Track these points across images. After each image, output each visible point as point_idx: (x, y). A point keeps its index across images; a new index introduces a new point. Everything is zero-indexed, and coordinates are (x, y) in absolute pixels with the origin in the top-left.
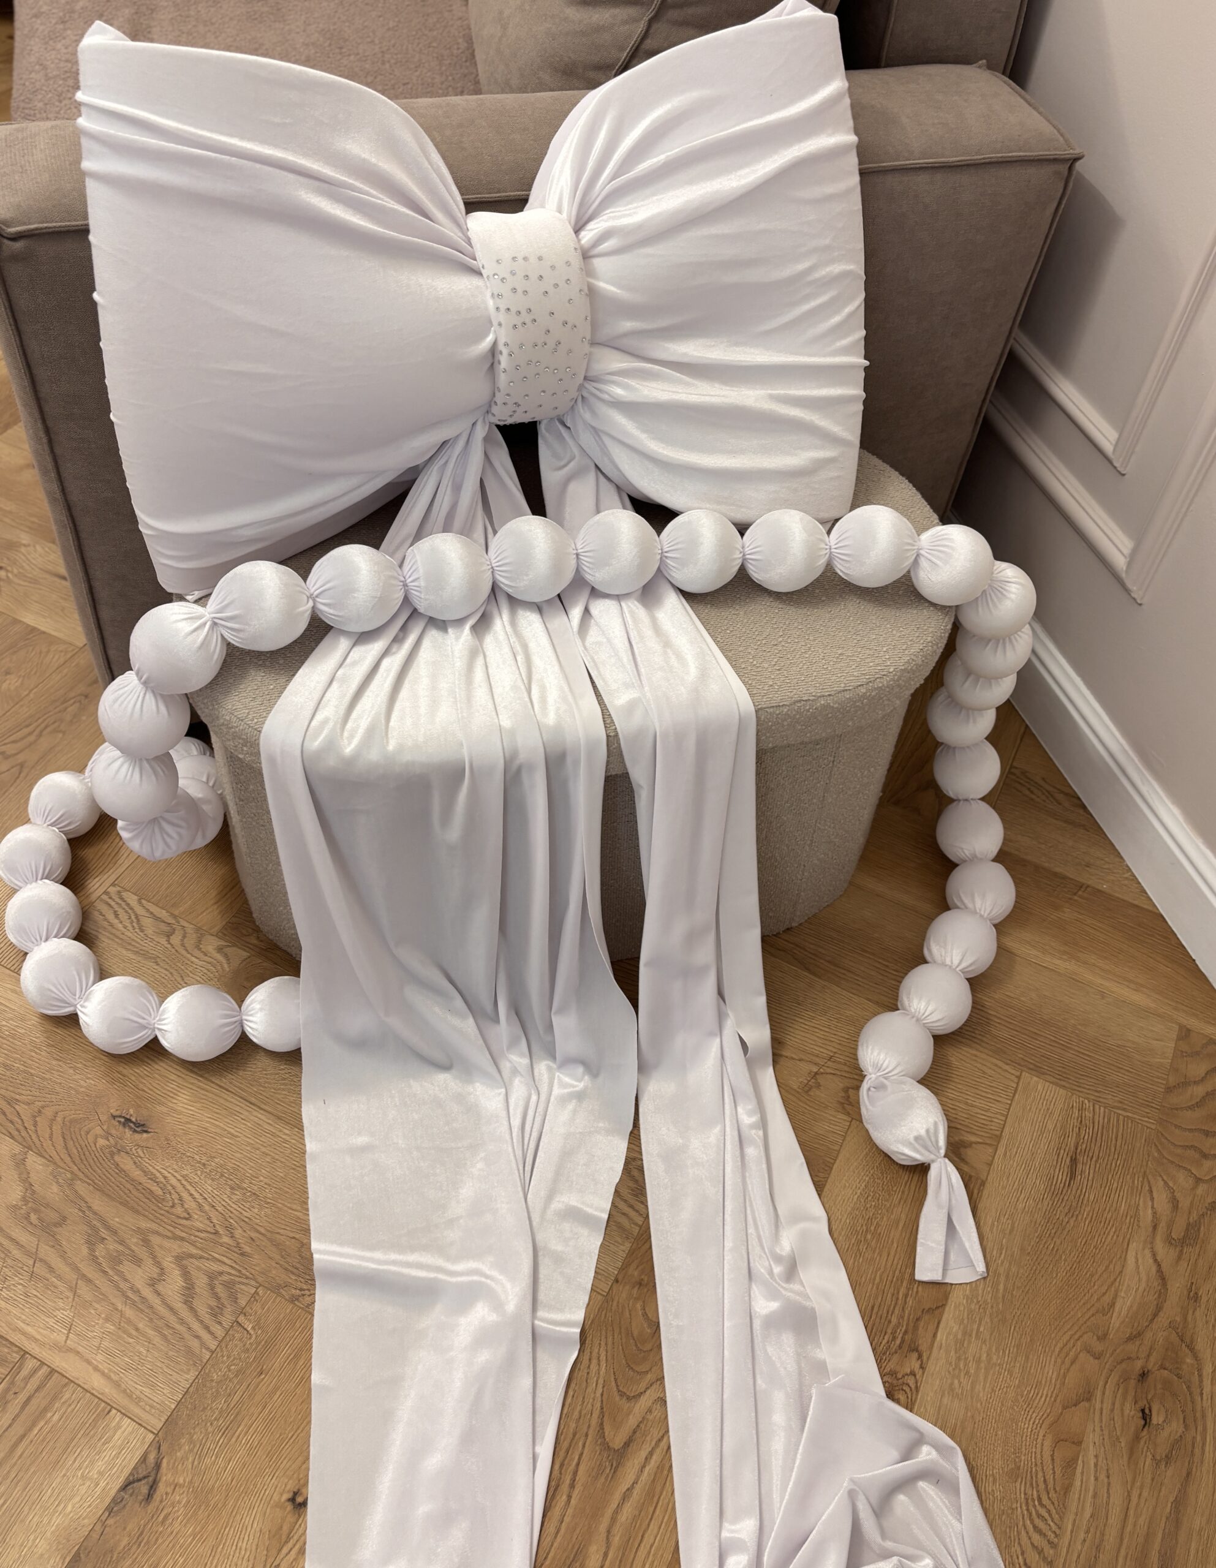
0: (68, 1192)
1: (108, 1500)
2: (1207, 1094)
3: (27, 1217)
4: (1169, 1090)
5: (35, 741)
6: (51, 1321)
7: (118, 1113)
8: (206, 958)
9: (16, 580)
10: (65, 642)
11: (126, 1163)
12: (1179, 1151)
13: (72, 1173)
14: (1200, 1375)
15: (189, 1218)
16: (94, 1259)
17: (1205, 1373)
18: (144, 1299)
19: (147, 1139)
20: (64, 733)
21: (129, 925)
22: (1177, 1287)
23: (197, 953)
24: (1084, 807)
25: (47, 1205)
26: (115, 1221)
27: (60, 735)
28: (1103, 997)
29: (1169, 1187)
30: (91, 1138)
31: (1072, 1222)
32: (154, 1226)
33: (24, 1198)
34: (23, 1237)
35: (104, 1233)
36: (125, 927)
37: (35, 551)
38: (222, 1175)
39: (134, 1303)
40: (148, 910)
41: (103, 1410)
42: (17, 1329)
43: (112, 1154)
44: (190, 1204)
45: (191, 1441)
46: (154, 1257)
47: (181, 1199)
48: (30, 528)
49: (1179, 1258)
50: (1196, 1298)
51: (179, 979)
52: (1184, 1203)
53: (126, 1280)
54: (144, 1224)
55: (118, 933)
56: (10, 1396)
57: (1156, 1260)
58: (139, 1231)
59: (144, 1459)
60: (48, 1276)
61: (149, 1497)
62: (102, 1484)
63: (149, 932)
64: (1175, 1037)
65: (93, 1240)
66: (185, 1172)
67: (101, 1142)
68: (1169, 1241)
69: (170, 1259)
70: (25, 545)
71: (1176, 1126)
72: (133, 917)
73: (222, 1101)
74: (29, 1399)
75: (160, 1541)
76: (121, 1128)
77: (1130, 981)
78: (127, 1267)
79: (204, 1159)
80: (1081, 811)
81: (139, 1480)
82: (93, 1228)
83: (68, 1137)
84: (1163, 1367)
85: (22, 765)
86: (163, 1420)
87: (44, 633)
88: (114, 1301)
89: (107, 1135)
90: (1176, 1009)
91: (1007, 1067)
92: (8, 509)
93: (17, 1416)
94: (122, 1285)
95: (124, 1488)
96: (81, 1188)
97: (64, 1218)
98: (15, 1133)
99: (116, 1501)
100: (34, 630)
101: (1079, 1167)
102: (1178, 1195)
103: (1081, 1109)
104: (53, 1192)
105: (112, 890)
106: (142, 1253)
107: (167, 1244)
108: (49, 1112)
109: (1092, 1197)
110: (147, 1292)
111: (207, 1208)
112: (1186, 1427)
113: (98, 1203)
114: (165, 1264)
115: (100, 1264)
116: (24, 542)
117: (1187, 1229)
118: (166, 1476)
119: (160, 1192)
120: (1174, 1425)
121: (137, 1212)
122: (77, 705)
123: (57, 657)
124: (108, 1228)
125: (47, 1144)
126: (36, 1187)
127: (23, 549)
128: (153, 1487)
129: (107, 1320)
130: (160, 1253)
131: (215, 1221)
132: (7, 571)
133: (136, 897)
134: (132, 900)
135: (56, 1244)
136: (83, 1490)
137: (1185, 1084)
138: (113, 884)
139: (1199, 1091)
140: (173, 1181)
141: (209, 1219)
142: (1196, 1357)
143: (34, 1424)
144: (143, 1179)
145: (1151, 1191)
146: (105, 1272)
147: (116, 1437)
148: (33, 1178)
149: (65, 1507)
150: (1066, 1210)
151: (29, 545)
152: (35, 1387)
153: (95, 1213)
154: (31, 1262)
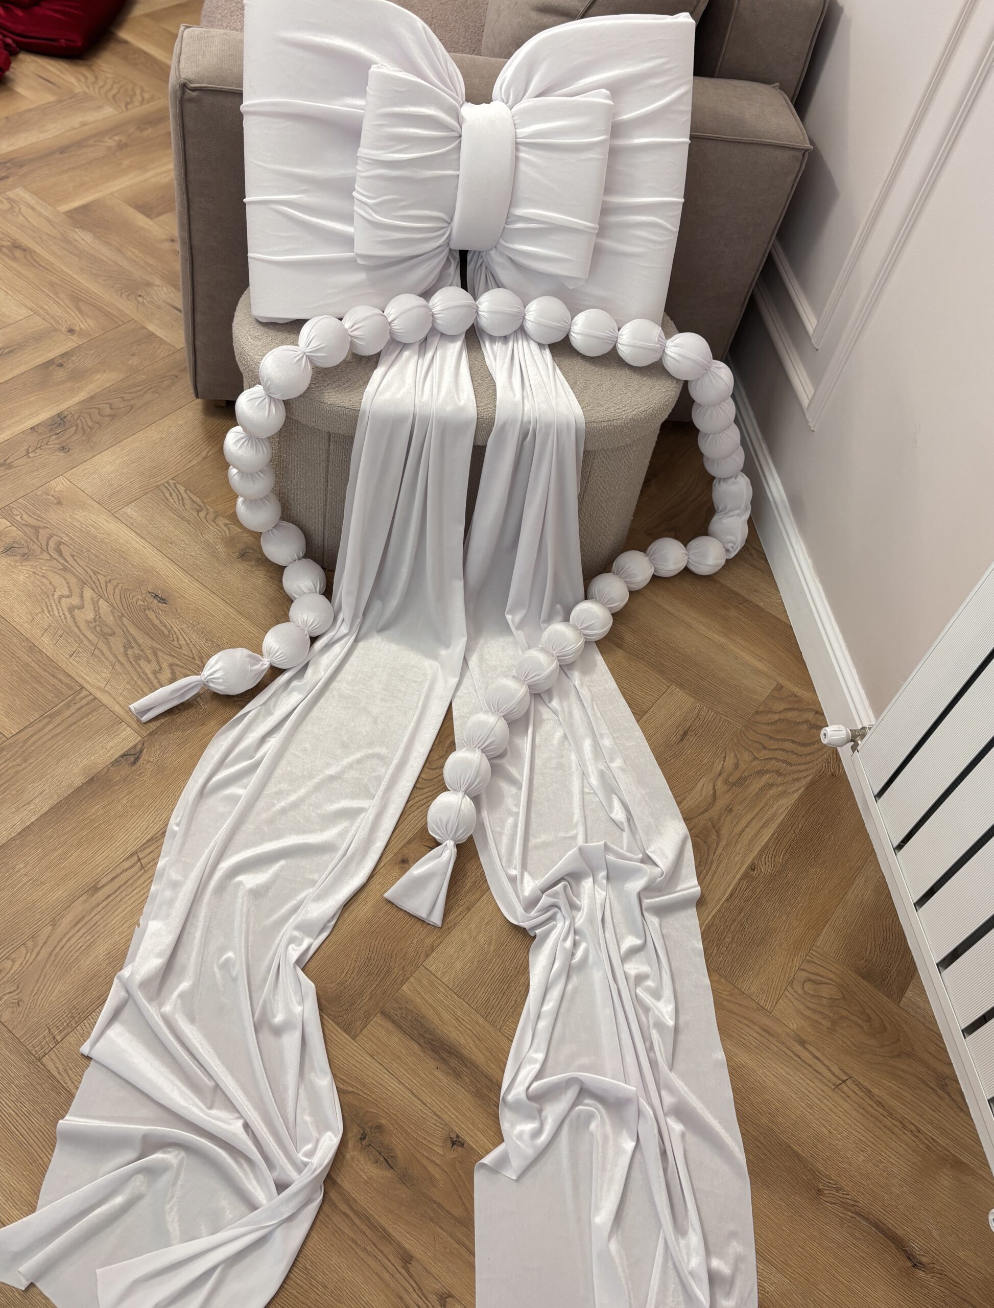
0: (118, 621)
1: (113, 759)
2: (779, 719)
3: (95, 628)
4: (757, 713)
5: (142, 395)
6: (99, 677)
7: (152, 591)
8: (217, 527)
9: (148, 305)
10: (170, 345)
11: (152, 615)
12: (750, 742)
13: (122, 614)
14: (717, 845)
15: (181, 648)
16: (127, 655)
17: (720, 845)
18: (149, 679)
19: (165, 607)
20: (160, 394)
21: (178, 503)
22: (721, 803)
23: (212, 523)
24: (766, 560)
25: (107, 625)
26: (140, 641)
27: (158, 395)
28: (736, 659)
29: (737, 757)
30: (135, 599)
31: (672, 761)
32: (161, 648)
33: (95, 620)
34: (91, 636)
35: (134, 644)
36: (175, 502)
37: (163, 290)
38: (203, 633)
39: (143, 679)
40: (189, 496)
41: (119, 721)
42: (80, 676)
43: (145, 609)
44: (182, 642)
45: (160, 745)
46: (158, 661)
47: (178, 638)
48: (162, 276)
49: (728, 791)
50: (731, 811)
51: (200, 535)
52: (743, 766)
53: (141, 668)
54: (156, 645)
55: (170, 505)
56: (72, 704)
57: (714, 789)
58: (152, 648)
59: (135, 746)
60: (101, 657)
61: (134, 763)
62: (111, 752)
63: (188, 507)
64: (772, 687)
65: (127, 646)
66: (183, 627)
67: (140, 602)
68: (726, 782)
69: (166, 664)
70: (157, 286)
71: (753, 730)
72: (180, 498)
73: (211, 598)
74: (82, 707)
75: (136, 782)
76: (152, 598)
77: (757, 655)
78: (142, 663)
79: (194, 623)
80: (764, 562)
81: (130, 755)
82: (128, 641)
83: (123, 596)
85: (132, 407)
86: (148, 732)
87: (159, 337)
88: (133, 675)
89: (144, 600)
90: (779, 674)
91: (664, 681)
92: (151, 263)
93: (74, 713)
94: (139, 669)
95: (123, 756)
96: (125, 620)
97: (114, 633)
98: (94, 587)
99: (116, 761)
100: (153, 334)
101: (688, 737)
102: (739, 762)
103: (700, 710)
104: (110, 620)
105: (171, 482)
106: (152, 657)
107: (165, 657)
108: (114, 582)
109: (689, 752)
110: (151, 676)
111: (191, 646)
113: (132, 630)
114: (163, 666)
115: (128, 658)
116: (157, 284)
117: (739, 779)
118: (144, 756)
119: (167, 633)
121: (153, 639)
122: (171, 380)
123: (163, 352)
124: (137, 643)
125: (111, 597)
126: (102, 615)
127: (155, 288)
128: (137, 760)
129: (128, 683)
130: (161, 660)
131: (194, 652)
132: (144, 298)
133: (184, 488)
134: (182, 489)
135: (108, 644)
136: (101, 752)
137: (768, 712)
138: (172, 479)
139: (776, 717)
140: (175, 629)
141: (191, 651)
142: (718, 836)
143: (82, 719)
144: (159, 625)
145: (725, 757)
146: (131, 662)
147: (122, 734)
148: (101, 611)
149: (90, 757)
150: (671, 754)
151: (159, 286)
152: (85, 703)
153: (131, 634)
154: (93, 649)
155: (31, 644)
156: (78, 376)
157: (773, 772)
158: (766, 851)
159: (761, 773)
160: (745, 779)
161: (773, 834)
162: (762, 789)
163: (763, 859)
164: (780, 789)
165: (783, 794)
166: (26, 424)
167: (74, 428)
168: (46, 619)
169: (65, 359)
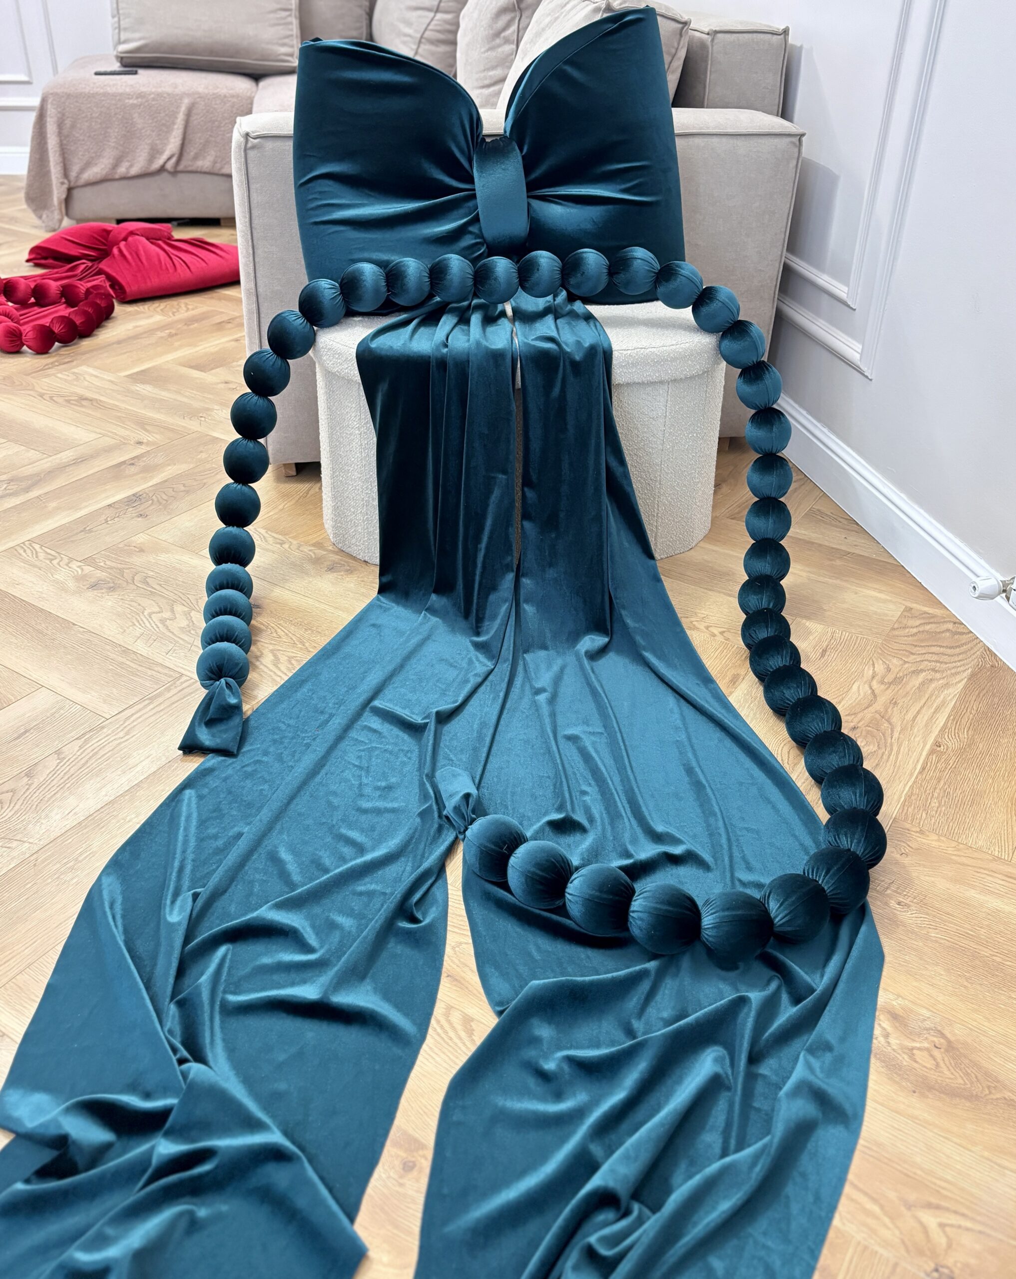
2: (919, 632)
3: (189, 631)
4: (893, 629)
5: (214, 476)
8: (302, 553)
9: (210, 421)
12: (896, 651)
14: (892, 731)
15: (280, 637)
17: (895, 731)
19: (260, 610)
22: (882, 700)
23: (297, 551)
29: (886, 663)
31: (819, 672)
33: (188, 626)
34: (186, 638)
38: (300, 625)
40: (271, 535)
42: (178, 667)
44: (281, 633)
46: (258, 649)
47: (276, 631)
50: (895, 703)
51: (286, 559)
52: (895, 670)
56: (173, 687)
57: (872, 689)
63: (271, 542)
64: (902, 610)
66: (280, 623)
68: (882, 683)
69: (267, 650)
71: (896, 642)
72: (262, 537)
74: (183, 689)
79: (291, 619)
84: (867, 726)
85: (205, 484)
90: (905, 600)
93: (176, 694)
100: (218, 438)
101: (828, 653)
102: (890, 666)
103: (833, 633)
107: (266, 645)
109: (835, 664)
111: (291, 635)
112: (879, 748)
114: (265, 652)
117: (895, 679)
119: (264, 628)
120: (871, 747)
126: (195, 622)
130: (262, 648)
131: (294, 639)
133: (265, 531)
134: (263, 531)
137: (905, 628)
139: (915, 630)
140: (273, 625)
141: (291, 639)
142: (890, 724)
145: (873, 664)
148: (194, 619)
150: (816, 668)
152: (187, 686)
154: (189, 646)
155: (123, 649)
156: (149, 470)
157: (928, 670)
158: (947, 730)
159: (917, 672)
160: (901, 679)
161: (949, 717)
162: (923, 684)
163: (946, 737)
164: (941, 682)
165: (947, 685)
166: (103, 503)
167: (150, 502)
168: (138, 629)
169: (136, 460)
